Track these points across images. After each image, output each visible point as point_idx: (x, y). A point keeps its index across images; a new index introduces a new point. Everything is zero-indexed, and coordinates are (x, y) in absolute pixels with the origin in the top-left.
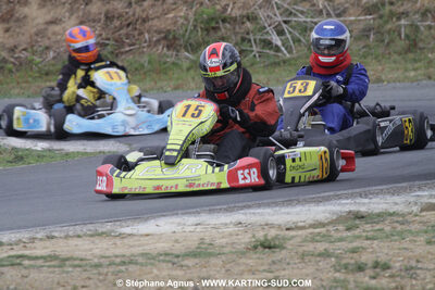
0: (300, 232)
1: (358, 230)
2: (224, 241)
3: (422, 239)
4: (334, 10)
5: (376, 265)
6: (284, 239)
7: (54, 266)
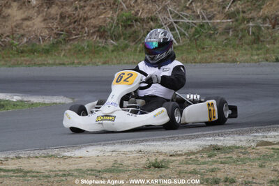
0: (179, 158)
1: (216, 157)
2: (130, 162)
3: (257, 164)
4: (207, 16)
5: (226, 180)
6: (168, 162)
7: (20, 176)
